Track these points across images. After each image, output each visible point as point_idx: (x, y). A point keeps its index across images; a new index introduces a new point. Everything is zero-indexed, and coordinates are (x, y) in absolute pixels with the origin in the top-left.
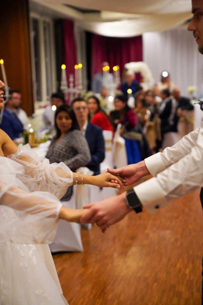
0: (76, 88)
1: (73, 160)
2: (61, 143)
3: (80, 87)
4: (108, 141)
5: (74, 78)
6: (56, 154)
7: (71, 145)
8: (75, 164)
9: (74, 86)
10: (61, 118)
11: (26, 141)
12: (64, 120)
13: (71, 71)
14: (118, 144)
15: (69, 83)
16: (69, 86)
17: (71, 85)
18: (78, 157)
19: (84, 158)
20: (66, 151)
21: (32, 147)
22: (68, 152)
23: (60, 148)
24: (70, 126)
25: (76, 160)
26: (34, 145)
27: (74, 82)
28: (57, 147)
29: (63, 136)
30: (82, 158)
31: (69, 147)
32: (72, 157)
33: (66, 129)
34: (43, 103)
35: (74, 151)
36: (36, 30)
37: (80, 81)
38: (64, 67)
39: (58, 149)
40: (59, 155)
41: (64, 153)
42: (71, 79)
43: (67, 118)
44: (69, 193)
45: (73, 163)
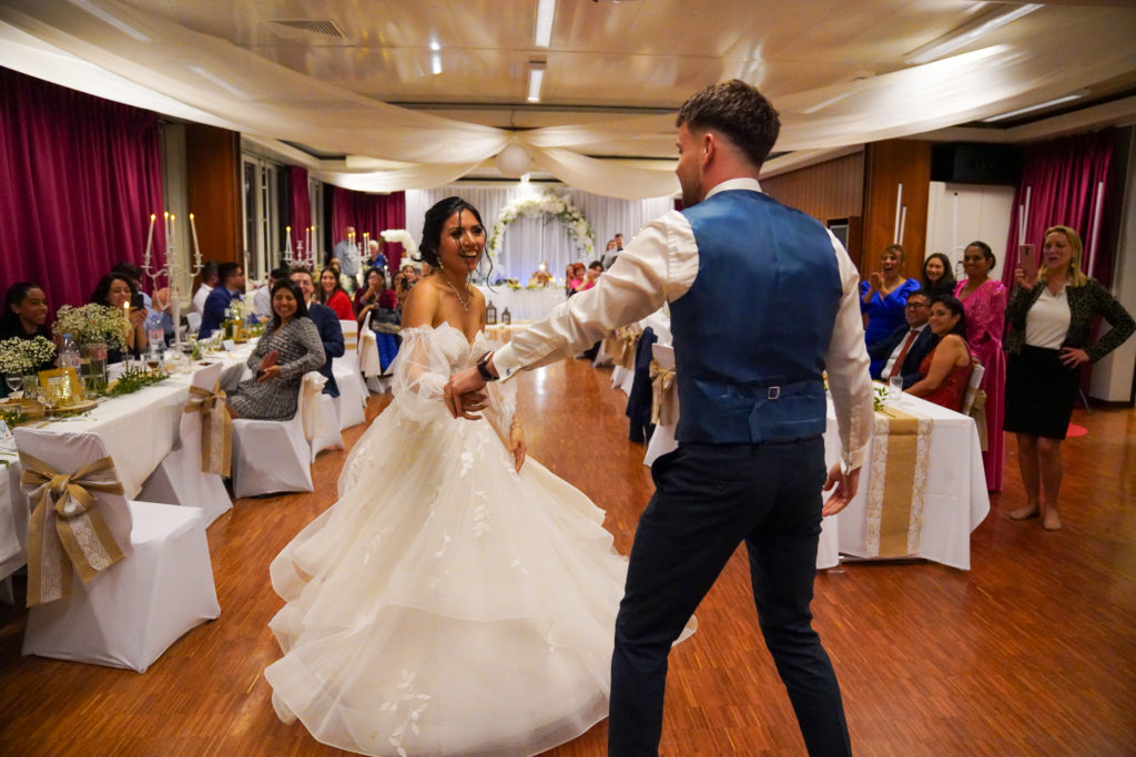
0: (308, 259)
1: (300, 362)
3: (314, 258)
4: (351, 335)
5: (304, 245)
7: (296, 340)
8: (303, 369)
9: (304, 258)
10: (280, 298)
11: (229, 334)
12: (285, 301)
13: (299, 235)
14: (366, 338)
15: (296, 252)
16: (296, 257)
17: (300, 255)
18: (308, 358)
19: (317, 360)
20: (288, 349)
21: (237, 343)
22: (291, 349)
23: (280, 344)
24: (294, 311)
25: (305, 363)
26: (244, 340)
27: (304, 251)
28: (275, 341)
29: (283, 325)
30: (314, 360)
31: (294, 343)
32: (298, 358)
34: (258, 283)
35: (301, 348)
36: (251, 180)
37: (314, 250)
38: (288, 229)
39: (277, 344)
41: (286, 351)
42: (300, 247)
44: (293, 408)
45: (300, 366)
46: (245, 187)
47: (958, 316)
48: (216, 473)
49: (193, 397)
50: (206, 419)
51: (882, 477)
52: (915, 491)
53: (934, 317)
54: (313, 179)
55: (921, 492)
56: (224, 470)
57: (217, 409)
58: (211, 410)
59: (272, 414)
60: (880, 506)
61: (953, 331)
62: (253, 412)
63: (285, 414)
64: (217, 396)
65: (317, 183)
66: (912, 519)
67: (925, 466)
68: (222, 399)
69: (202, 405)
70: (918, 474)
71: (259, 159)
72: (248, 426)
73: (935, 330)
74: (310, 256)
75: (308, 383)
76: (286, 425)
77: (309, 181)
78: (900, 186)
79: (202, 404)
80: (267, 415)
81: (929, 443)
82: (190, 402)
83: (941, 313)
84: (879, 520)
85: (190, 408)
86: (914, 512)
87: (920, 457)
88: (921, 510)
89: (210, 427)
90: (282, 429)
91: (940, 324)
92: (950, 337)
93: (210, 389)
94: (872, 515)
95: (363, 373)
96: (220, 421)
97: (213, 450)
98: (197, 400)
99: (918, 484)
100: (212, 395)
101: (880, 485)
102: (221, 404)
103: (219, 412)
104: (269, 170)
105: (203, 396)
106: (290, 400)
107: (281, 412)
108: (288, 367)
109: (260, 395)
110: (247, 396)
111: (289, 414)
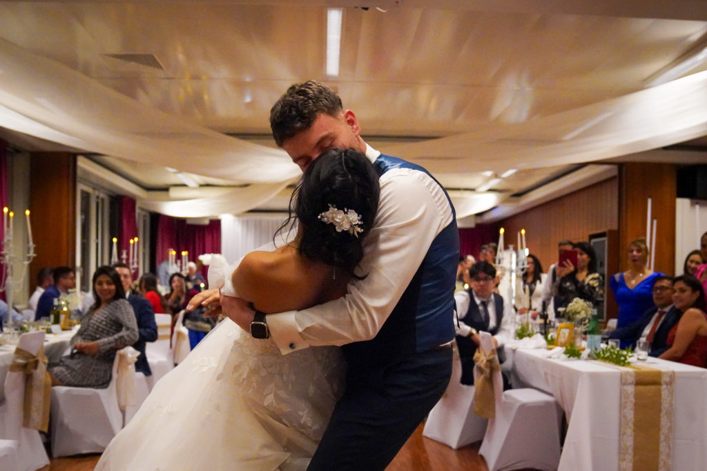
1: (116, 336)
2: (101, 315)
4: (165, 327)
5: (128, 254)
6: (93, 328)
7: (114, 319)
8: (119, 343)
10: (101, 283)
11: (57, 321)
12: (105, 286)
14: (179, 333)
19: (131, 336)
20: (106, 325)
22: (109, 325)
23: (99, 321)
24: (113, 294)
25: (121, 337)
27: (128, 259)
28: (96, 319)
29: (103, 306)
30: (128, 336)
31: (111, 320)
32: (114, 334)
33: (108, 297)
35: (117, 325)
38: (115, 240)
39: (97, 321)
40: (97, 329)
41: (104, 327)
42: (124, 256)
43: (109, 283)
44: (108, 378)
45: (116, 340)
47: (698, 293)
49: (18, 358)
50: (28, 379)
51: (631, 425)
52: (662, 438)
53: (676, 294)
54: (142, 209)
55: (667, 438)
56: (43, 426)
57: (38, 371)
58: (33, 371)
59: (89, 383)
60: (631, 451)
61: (695, 305)
62: (73, 381)
63: (100, 383)
64: (40, 358)
65: (144, 213)
66: (661, 464)
67: (670, 414)
68: (44, 363)
69: (24, 367)
70: (664, 421)
71: (94, 189)
72: (67, 393)
73: (678, 305)
75: (122, 357)
76: (101, 392)
77: (137, 211)
78: (649, 201)
79: (26, 365)
80: (84, 383)
81: (671, 393)
82: (14, 362)
83: (682, 291)
84: (631, 465)
85: (14, 367)
86: (663, 457)
87: (665, 405)
88: (668, 455)
89: (31, 387)
90: (97, 396)
91: (681, 301)
92: (692, 310)
93: (35, 353)
94: (624, 460)
97: (33, 408)
98: (20, 361)
99: (664, 430)
100: (34, 357)
101: (630, 431)
102: (42, 367)
103: (41, 373)
104: (103, 200)
105: (27, 358)
106: (105, 371)
107: (97, 381)
108: (105, 341)
109: (79, 366)
110: (67, 367)
111: (104, 383)
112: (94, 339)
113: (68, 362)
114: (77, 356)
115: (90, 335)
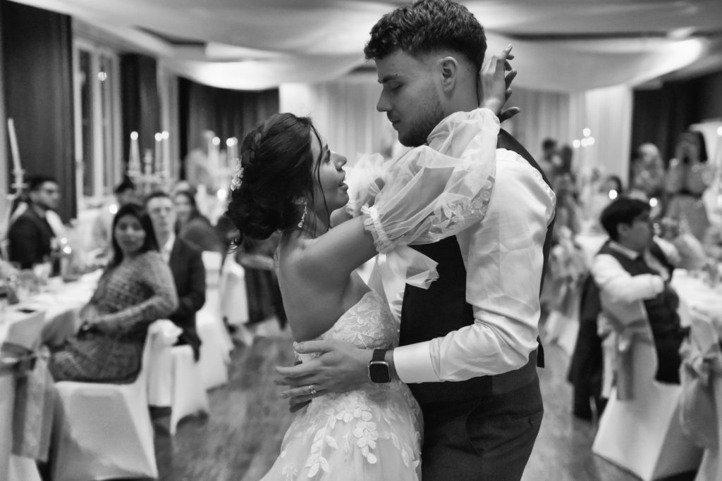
0: (157, 174)
1: (144, 306)
2: (122, 276)
3: (166, 173)
4: (213, 271)
5: (154, 156)
6: (112, 295)
7: (139, 280)
8: (147, 315)
9: (153, 171)
10: (124, 227)
11: (56, 271)
12: (130, 231)
13: (147, 143)
14: (231, 277)
15: (143, 164)
16: (143, 171)
17: (148, 168)
18: (153, 301)
19: (165, 304)
20: (130, 291)
21: (67, 281)
22: (134, 291)
23: (120, 284)
24: (140, 244)
25: (150, 308)
26: (72, 277)
27: (153, 164)
28: (114, 281)
30: (161, 305)
31: (137, 283)
32: (141, 302)
33: (134, 248)
34: (95, 200)
35: (146, 290)
36: (86, 68)
37: (166, 162)
38: (134, 136)
39: (116, 285)
40: (118, 297)
41: (128, 293)
42: (148, 158)
43: (136, 228)
44: (135, 368)
45: (144, 312)
46: (78, 78)
48: (30, 455)
50: (21, 384)
54: (166, 70)
56: (41, 452)
57: (36, 372)
59: (107, 376)
62: (83, 373)
63: (125, 374)
64: (38, 354)
65: (169, 76)
68: (44, 358)
72: (81, 398)
74: (161, 169)
75: (155, 336)
76: (124, 389)
77: (160, 73)
80: (102, 376)
90: (122, 395)
93: (29, 345)
95: (225, 320)
96: (40, 386)
97: (28, 426)
102: (42, 365)
103: (39, 375)
105: (19, 354)
106: (131, 358)
107: (119, 372)
108: (129, 313)
109: (93, 351)
110: (76, 353)
111: (129, 374)
112: (113, 310)
113: (76, 344)
114: (89, 335)
115: (108, 306)
